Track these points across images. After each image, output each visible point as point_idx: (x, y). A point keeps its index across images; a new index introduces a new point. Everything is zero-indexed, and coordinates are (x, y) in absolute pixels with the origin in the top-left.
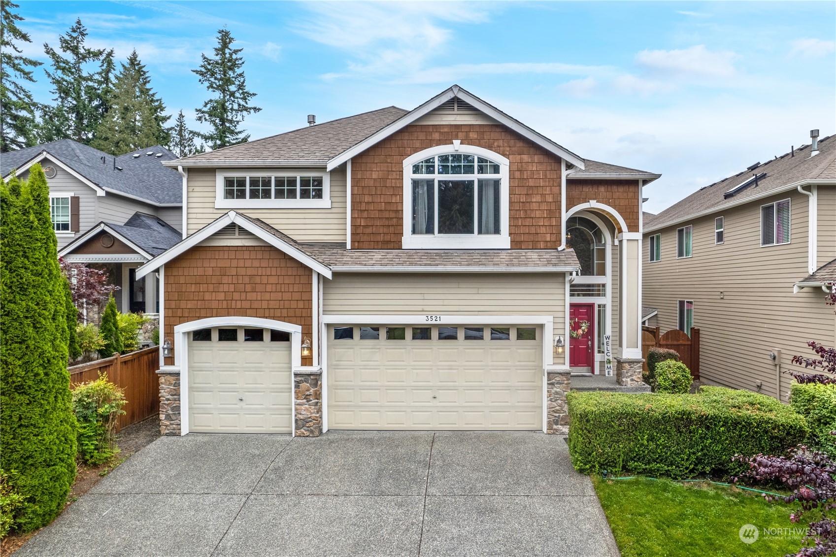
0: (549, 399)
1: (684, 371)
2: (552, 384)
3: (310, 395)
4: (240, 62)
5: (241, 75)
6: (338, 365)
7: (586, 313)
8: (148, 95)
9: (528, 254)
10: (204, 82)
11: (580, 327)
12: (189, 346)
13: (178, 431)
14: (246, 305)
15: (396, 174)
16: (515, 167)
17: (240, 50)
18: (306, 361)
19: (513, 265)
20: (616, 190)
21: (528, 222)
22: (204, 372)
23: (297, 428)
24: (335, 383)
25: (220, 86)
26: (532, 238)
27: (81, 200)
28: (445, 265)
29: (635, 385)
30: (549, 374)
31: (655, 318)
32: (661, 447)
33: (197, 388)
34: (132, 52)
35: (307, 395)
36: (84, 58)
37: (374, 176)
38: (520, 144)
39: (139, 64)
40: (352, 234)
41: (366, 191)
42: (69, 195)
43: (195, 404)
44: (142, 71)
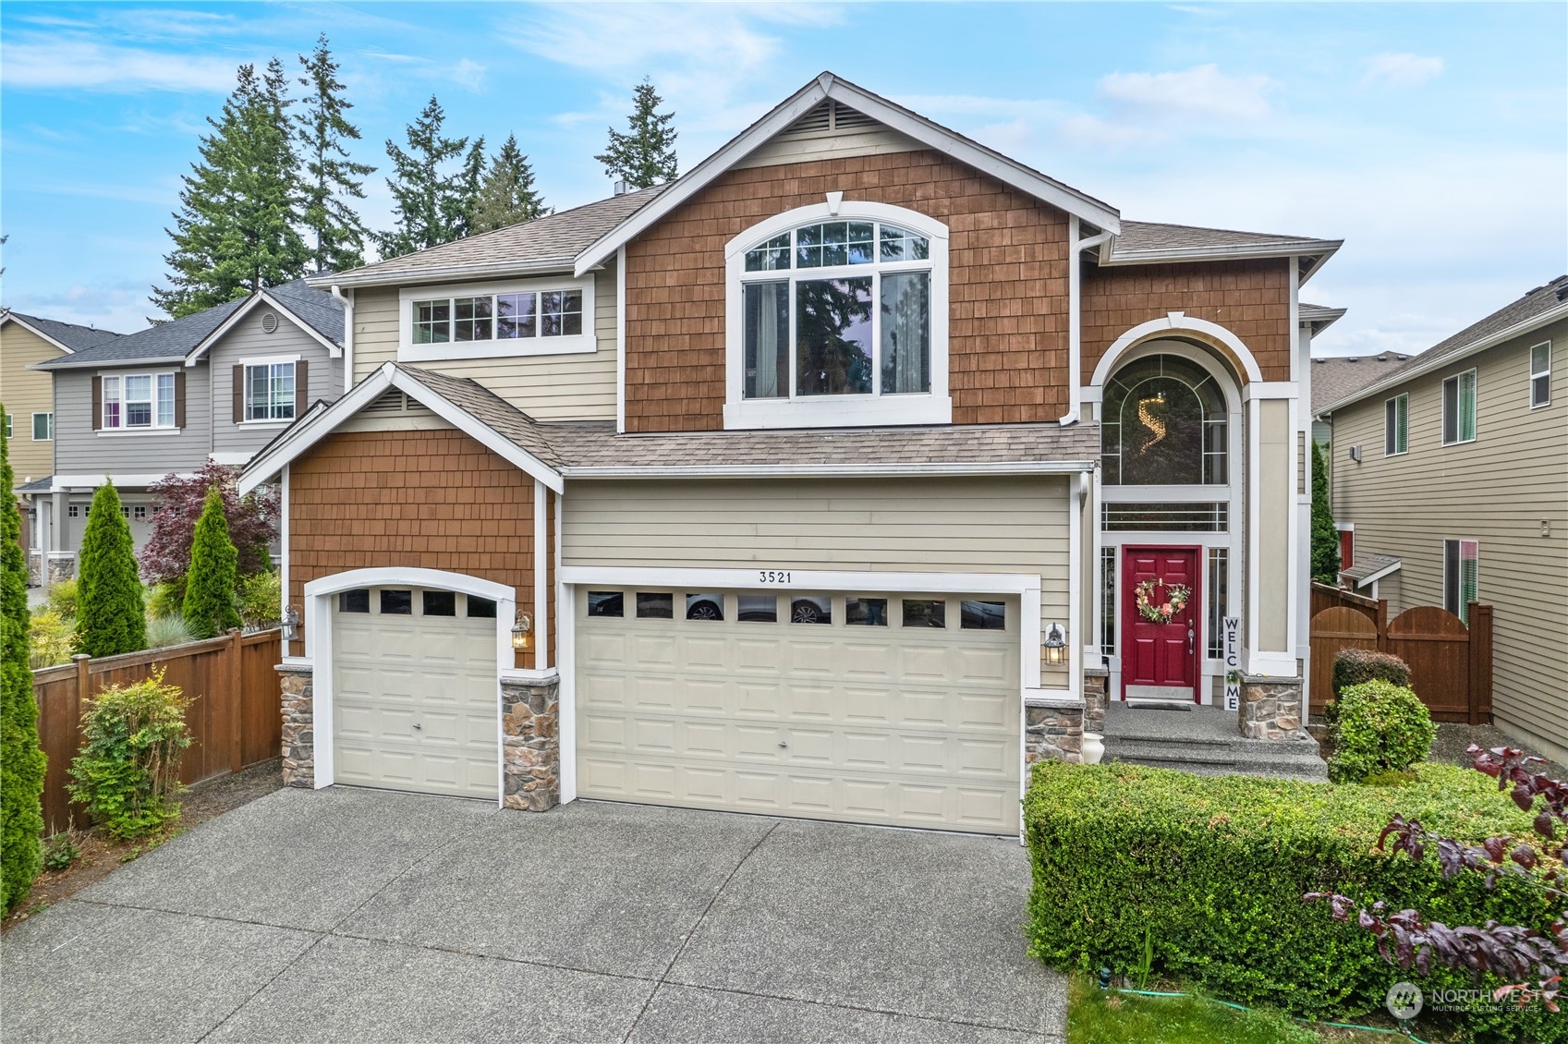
0: (1029, 766)
1: (1412, 709)
2: (1038, 733)
3: (530, 727)
4: (671, 135)
5: (671, 157)
6: (595, 668)
7: (1184, 568)
8: (530, 203)
9: (987, 435)
10: (614, 174)
11: (1168, 599)
12: (334, 622)
13: (310, 780)
14: (420, 544)
15: (713, 274)
16: (962, 241)
17: (670, 116)
18: (524, 658)
19: (942, 459)
20: (1233, 287)
21: (991, 362)
22: (358, 672)
23: (508, 792)
24: (589, 704)
25: (639, 177)
26: (1000, 398)
27: (310, 367)
28: (794, 461)
29: (1278, 737)
30: (1030, 708)
31: (1395, 578)
32: (1253, 928)
33: (347, 700)
34: (508, 138)
35: (525, 727)
36: (439, 155)
37: (671, 281)
38: (972, 188)
39: (517, 155)
40: (628, 402)
41: (655, 314)
42: (293, 358)
43: (343, 730)
44: (522, 166)
